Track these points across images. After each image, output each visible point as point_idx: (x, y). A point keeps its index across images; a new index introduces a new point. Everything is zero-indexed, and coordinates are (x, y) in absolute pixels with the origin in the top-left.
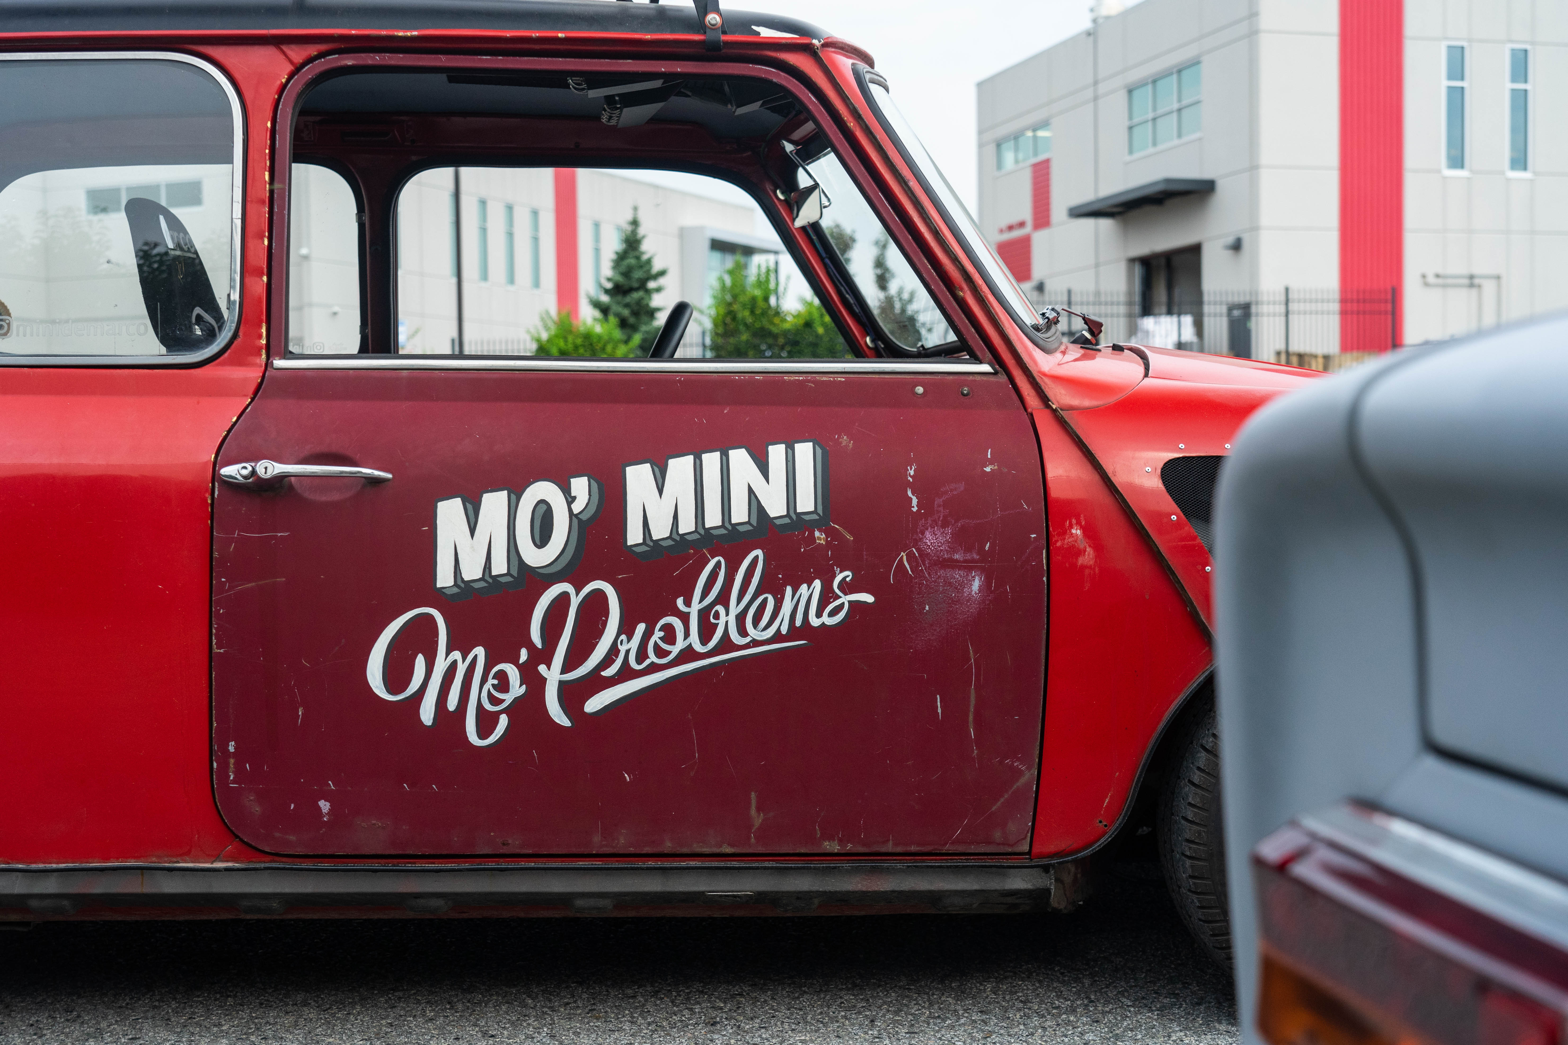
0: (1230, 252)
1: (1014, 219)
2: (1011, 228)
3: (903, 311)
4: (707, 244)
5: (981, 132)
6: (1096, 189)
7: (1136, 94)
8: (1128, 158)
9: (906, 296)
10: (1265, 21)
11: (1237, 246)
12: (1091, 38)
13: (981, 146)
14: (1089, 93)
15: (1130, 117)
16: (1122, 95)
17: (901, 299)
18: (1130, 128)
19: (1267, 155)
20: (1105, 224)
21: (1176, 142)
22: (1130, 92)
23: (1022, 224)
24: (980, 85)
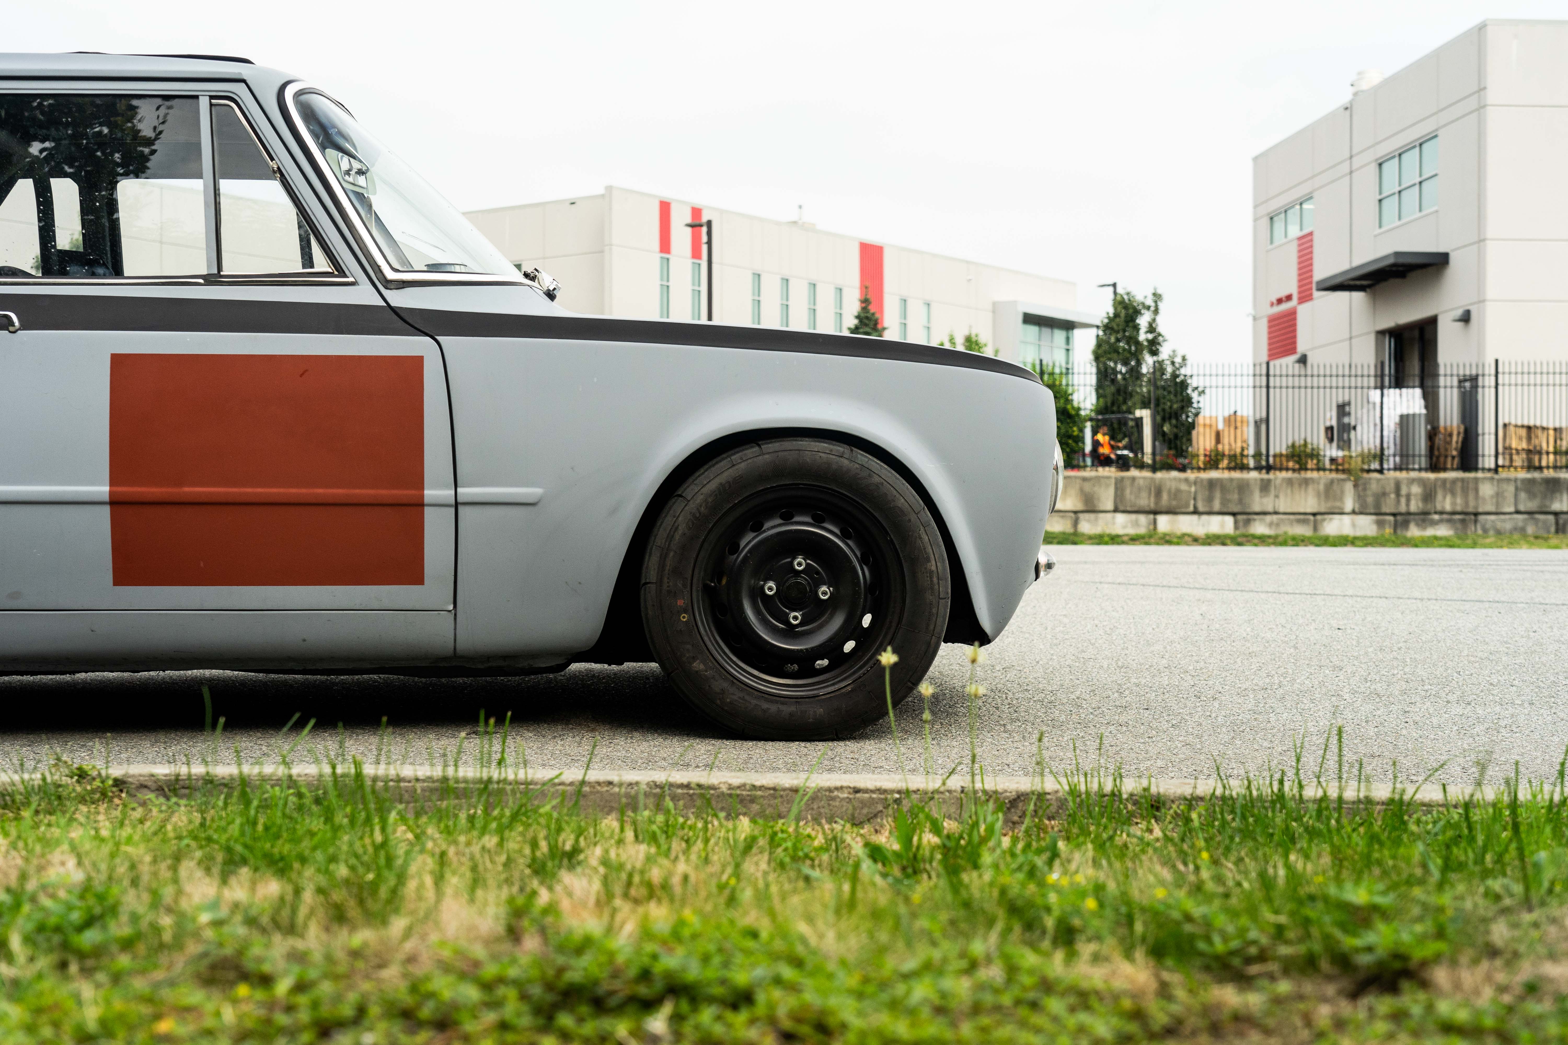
0: (1460, 325)
1: (1283, 294)
2: (1280, 301)
3: (1175, 376)
4: (1020, 318)
5: (1256, 207)
6: (1351, 262)
7: (1385, 166)
8: (1378, 231)
9: (1178, 360)
10: (1492, 96)
11: (1466, 318)
12: (1348, 112)
13: (1256, 220)
14: (1345, 167)
15: (1380, 193)
16: (1374, 167)
17: (1173, 363)
18: (1380, 201)
19: (1492, 230)
20: (1358, 297)
21: (1419, 215)
22: (1380, 165)
23: (1289, 298)
24: (1256, 159)
